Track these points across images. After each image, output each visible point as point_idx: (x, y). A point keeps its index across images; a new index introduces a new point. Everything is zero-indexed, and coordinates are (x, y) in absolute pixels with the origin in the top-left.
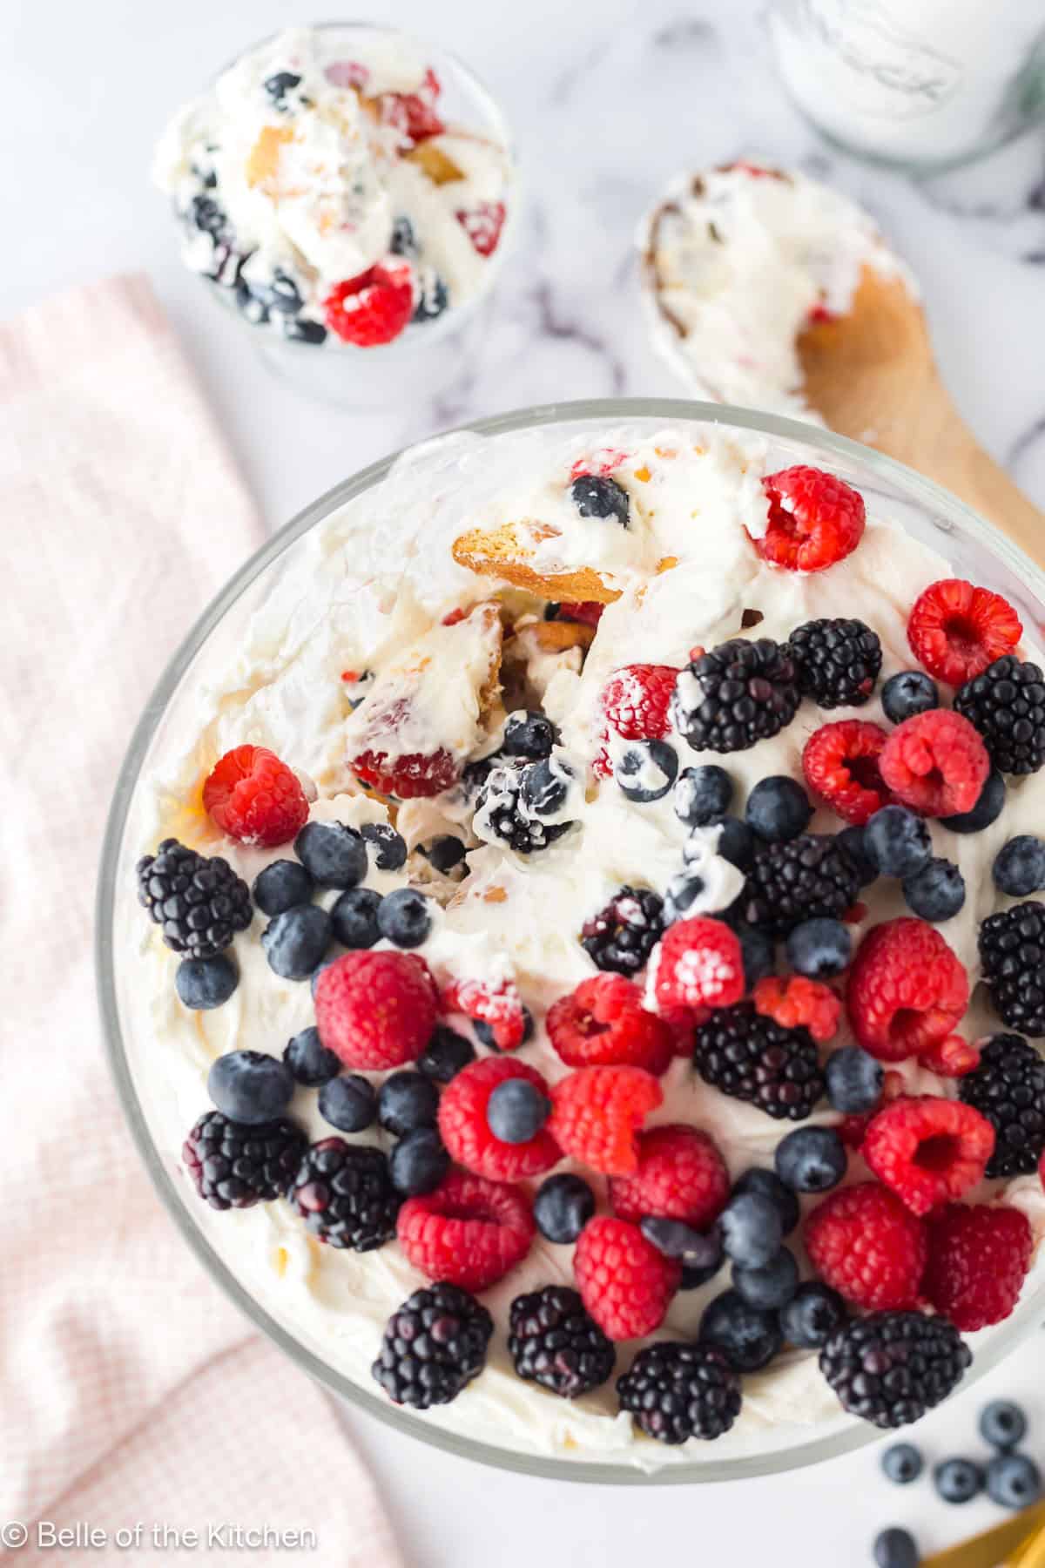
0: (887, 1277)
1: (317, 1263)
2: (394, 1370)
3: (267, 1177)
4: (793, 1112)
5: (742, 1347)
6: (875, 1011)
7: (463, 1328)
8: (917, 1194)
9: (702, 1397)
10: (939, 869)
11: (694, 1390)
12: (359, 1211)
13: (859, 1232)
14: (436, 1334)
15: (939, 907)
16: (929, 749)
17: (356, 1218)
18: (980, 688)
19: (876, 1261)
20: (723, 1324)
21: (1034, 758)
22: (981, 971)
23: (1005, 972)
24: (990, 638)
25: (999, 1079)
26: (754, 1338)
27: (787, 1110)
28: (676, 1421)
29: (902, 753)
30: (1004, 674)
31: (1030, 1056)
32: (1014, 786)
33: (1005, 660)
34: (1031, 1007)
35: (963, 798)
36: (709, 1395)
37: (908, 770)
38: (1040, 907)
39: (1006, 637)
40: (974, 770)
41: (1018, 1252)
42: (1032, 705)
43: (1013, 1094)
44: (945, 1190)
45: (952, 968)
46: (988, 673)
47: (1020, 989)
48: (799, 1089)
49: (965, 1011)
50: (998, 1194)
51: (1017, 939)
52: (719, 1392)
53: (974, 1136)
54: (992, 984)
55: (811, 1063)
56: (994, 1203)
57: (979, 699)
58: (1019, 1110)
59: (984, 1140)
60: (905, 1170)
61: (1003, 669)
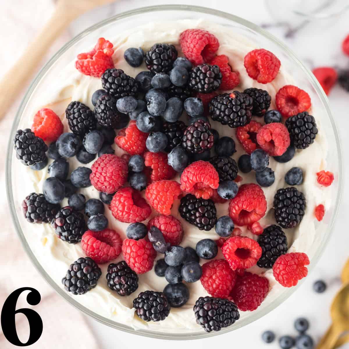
0: (220, 288)
1: (56, 243)
2: (70, 280)
3: (46, 216)
4: (205, 228)
5: (174, 298)
6: (235, 209)
7: (93, 270)
8: (233, 263)
9: (156, 306)
10: (267, 171)
11: (154, 304)
12: (73, 229)
13: (215, 273)
14: (84, 271)
15: (265, 182)
16: (271, 134)
17: (71, 231)
18: (294, 119)
19: (218, 282)
20: (170, 290)
21: (304, 145)
22: (273, 205)
23: (279, 206)
24: (300, 105)
25: (269, 237)
26: (178, 297)
27: (204, 227)
28: (147, 313)
29: (263, 134)
30: (302, 118)
31: (280, 233)
32: (299, 152)
33: (304, 113)
34: (284, 219)
35: (280, 151)
36: (159, 306)
37: (264, 139)
38: (295, 189)
39: (305, 106)
40: (284, 143)
41: (263, 290)
42: (307, 129)
43: (271, 242)
44: (243, 265)
45: (262, 201)
46: (297, 116)
47: (282, 212)
48: (208, 220)
49: (264, 215)
50: (263, 273)
51: (285, 197)
52: (162, 306)
53: (255, 251)
54: (275, 209)
55: (213, 214)
56: (260, 275)
57: (292, 123)
58: (272, 248)
59: (258, 252)
60: (231, 255)
61: (302, 116)
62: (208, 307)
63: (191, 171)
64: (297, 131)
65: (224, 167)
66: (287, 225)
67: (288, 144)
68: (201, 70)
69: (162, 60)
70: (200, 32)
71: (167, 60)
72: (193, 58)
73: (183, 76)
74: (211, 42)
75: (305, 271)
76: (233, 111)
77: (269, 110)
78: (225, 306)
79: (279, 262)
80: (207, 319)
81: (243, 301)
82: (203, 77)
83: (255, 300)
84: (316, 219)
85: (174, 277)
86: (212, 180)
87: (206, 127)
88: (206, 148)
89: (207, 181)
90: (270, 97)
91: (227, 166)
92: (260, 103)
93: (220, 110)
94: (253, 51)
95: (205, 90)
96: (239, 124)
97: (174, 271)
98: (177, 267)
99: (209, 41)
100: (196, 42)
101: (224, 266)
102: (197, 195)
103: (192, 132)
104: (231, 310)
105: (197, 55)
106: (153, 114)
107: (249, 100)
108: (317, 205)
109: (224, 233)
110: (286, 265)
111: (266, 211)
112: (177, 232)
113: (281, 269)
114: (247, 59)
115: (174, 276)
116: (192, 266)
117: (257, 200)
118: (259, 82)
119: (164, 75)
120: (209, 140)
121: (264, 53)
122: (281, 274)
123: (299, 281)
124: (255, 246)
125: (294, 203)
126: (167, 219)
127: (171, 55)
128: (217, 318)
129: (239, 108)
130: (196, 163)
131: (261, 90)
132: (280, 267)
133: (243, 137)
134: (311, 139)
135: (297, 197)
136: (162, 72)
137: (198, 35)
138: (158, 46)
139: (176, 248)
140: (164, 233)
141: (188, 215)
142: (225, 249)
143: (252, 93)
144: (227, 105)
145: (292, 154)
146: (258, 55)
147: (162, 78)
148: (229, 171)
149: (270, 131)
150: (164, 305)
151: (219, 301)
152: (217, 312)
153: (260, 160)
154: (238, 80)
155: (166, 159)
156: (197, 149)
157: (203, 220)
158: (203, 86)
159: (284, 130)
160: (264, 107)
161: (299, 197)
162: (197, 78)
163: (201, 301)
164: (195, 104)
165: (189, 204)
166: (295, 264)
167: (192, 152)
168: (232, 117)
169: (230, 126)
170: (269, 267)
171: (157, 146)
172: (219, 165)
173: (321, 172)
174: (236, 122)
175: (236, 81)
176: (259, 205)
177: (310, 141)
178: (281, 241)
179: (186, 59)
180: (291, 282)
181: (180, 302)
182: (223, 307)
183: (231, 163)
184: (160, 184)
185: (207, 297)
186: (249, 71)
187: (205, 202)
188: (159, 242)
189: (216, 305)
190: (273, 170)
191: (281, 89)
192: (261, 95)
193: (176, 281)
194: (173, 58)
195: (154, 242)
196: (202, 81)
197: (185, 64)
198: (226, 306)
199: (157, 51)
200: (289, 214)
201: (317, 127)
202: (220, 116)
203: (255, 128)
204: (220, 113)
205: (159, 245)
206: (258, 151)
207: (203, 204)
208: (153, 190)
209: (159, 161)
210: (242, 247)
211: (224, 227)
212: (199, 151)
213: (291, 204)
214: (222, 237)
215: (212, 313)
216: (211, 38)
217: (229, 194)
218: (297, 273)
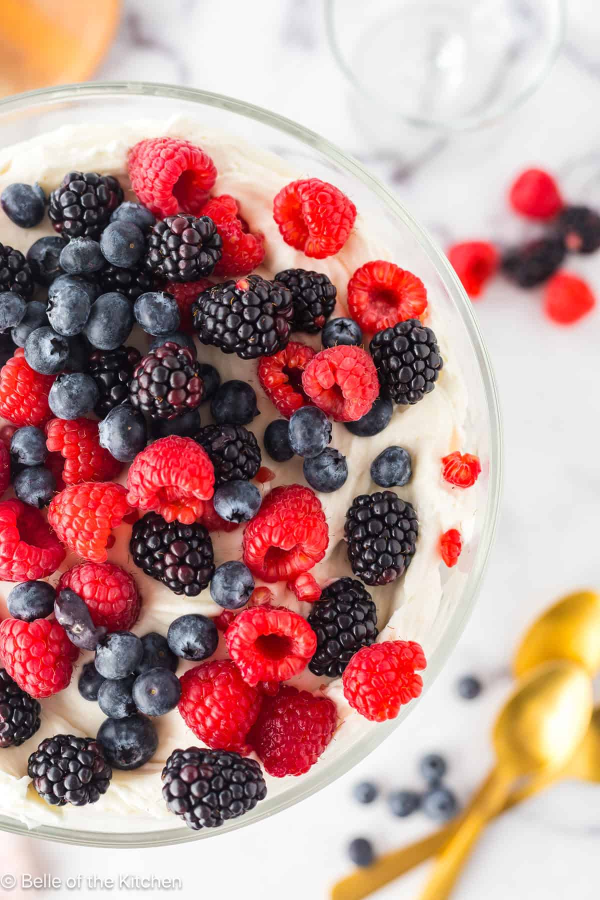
0: (222, 727)
4: (187, 589)
5: (120, 751)
6: (255, 546)
8: (250, 671)
9: (76, 773)
10: (329, 456)
11: (71, 768)
13: (210, 692)
15: (324, 482)
16: (334, 371)
18: (387, 337)
19: (217, 715)
20: (110, 733)
21: (412, 395)
22: (344, 532)
23: (356, 536)
24: (403, 306)
25: (333, 607)
26: (129, 747)
27: (184, 586)
28: (55, 788)
29: (315, 371)
30: (405, 332)
31: (361, 596)
32: (401, 411)
33: (409, 322)
34: (367, 564)
35: (355, 410)
36: (81, 772)
37: (318, 383)
38: (394, 496)
39: (414, 308)
40: (364, 391)
41: (321, 729)
42: (417, 358)
43: (338, 619)
44: (272, 674)
45: (315, 525)
46: (395, 329)
47: (363, 550)
48: (192, 572)
49: (322, 557)
50: (323, 687)
51: (370, 516)
52: (88, 771)
53: (301, 640)
54: (348, 543)
55: (204, 557)
56: (317, 693)
57: (384, 345)
58: (340, 631)
59: (308, 644)
60: (245, 653)
61: (406, 328)
62: (190, 775)
63: (148, 460)
64: (393, 363)
65: (226, 450)
66: (375, 578)
67: (373, 393)
68: (170, 228)
69: (83, 209)
70: (171, 143)
71: (96, 209)
72: (156, 202)
73: (130, 242)
74: (196, 164)
75: (415, 685)
76: (244, 321)
77: (332, 318)
78: (230, 771)
79: (356, 666)
80: (190, 802)
81: (275, 753)
82: (174, 243)
83: (302, 753)
84: (441, 563)
85: (117, 703)
86: (196, 480)
87: (182, 358)
88: (183, 406)
89: (183, 481)
90: (334, 288)
91: (233, 448)
92: (310, 303)
93: (214, 317)
94: (292, 184)
95: (182, 273)
96: (259, 349)
97: (117, 690)
98: (124, 680)
99: (189, 163)
100: (160, 164)
101: (231, 676)
102: (167, 515)
103: (149, 370)
104: (243, 779)
105: (163, 195)
106: (61, 330)
107: (283, 295)
108: (445, 530)
109: (231, 601)
110: (370, 671)
111: (326, 547)
112: (121, 602)
113: (360, 681)
114: (279, 203)
115: (117, 701)
116: (156, 680)
117: (305, 522)
118: (309, 254)
119: (88, 242)
120: (189, 387)
121: (316, 186)
122: (361, 691)
123: (403, 707)
124: (299, 628)
125: (390, 527)
126: (98, 572)
127: (105, 197)
128: (211, 800)
129: (257, 312)
130: (161, 441)
131: (313, 272)
132: (358, 677)
133: (271, 379)
134: (426, 381)
135: (397, 513)
136: (84, 236)
137: (164, 150)
138: (74, 177)
139: (118, 637)
140: (91, 605)
141: (147, 560)
142: (231, 638)
143: (293, 279)
144: (229, 307)
145: (386, 416)
146: (303, 192)
147: (83, 249)
148: (238, 457)
149: (331, 364)
150: (92, 768)
151: (217, 759)
152: (210, 786)
153: (310, 432)
154: (260, 252)
155: (94, 434)
156: (162, 409)
157: (180, 572)
158: (175, 264)
159: (363, 362)
160: (319, 311)
161: (403, 513)
162: (162, 247)
163: (177, 760)
164: (158, 306)
165: (149, 536)
166: (393, 668)
167: (153, 416)
168: (241, 334)
169: (240, 356)
170: (335, 674)
171: (73, 405)
172: (216, 445)
173: (452, 455)
174: (254, 346)
175: (256, 254)
176: (309, 534)
177: (425, 386)
178: (360, 616)
179: (141, 207)
180: (383, 710)
181: (135, 759)
182: (226, 774)
183: (243, 441)
184: (80, 492)
185: (192, 750)
186: (284, 230)
187: (186, 532)
188: (78, 626)
189: (208, 770)
190: (342, 453)
191: (358, 271)
192: (313, 284)
193: (122, 712)
194: (110, 203)
195: (67, 625)
196: (173, 253)
197: (137, 216)
198: (234, 770)
199: (72, 189)
200: (378, 554)
201: (441, 355)
202: (216, 333)
203: (300, 360)
204: (215, 325)
205: (80, 634)
206: (306, 410)
207: (180, 535)
208: (65, 505)
209: (78, 440)
210: (271, 633)
211: (229, 588)
212: (169, 414)
213: (383, 529)
214: (226, 610)
215: (201, 788)
216: (195, 156)
217: (238, 510)
218: (397, 689)
